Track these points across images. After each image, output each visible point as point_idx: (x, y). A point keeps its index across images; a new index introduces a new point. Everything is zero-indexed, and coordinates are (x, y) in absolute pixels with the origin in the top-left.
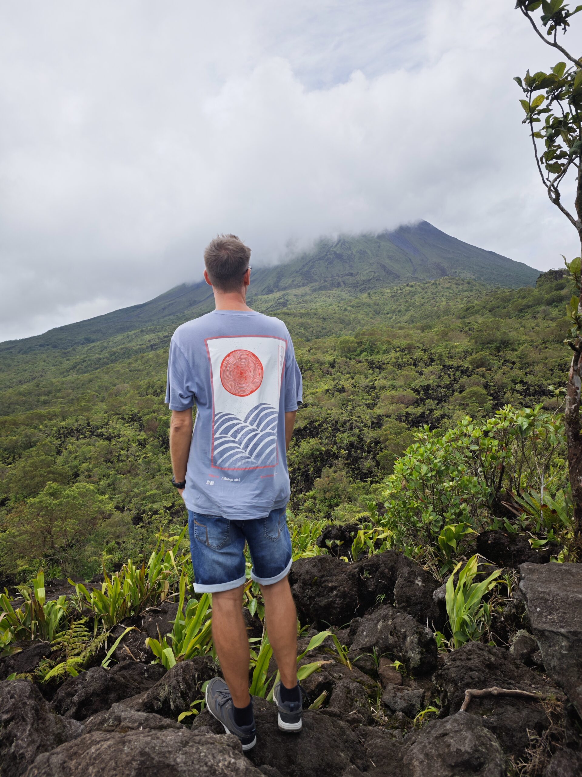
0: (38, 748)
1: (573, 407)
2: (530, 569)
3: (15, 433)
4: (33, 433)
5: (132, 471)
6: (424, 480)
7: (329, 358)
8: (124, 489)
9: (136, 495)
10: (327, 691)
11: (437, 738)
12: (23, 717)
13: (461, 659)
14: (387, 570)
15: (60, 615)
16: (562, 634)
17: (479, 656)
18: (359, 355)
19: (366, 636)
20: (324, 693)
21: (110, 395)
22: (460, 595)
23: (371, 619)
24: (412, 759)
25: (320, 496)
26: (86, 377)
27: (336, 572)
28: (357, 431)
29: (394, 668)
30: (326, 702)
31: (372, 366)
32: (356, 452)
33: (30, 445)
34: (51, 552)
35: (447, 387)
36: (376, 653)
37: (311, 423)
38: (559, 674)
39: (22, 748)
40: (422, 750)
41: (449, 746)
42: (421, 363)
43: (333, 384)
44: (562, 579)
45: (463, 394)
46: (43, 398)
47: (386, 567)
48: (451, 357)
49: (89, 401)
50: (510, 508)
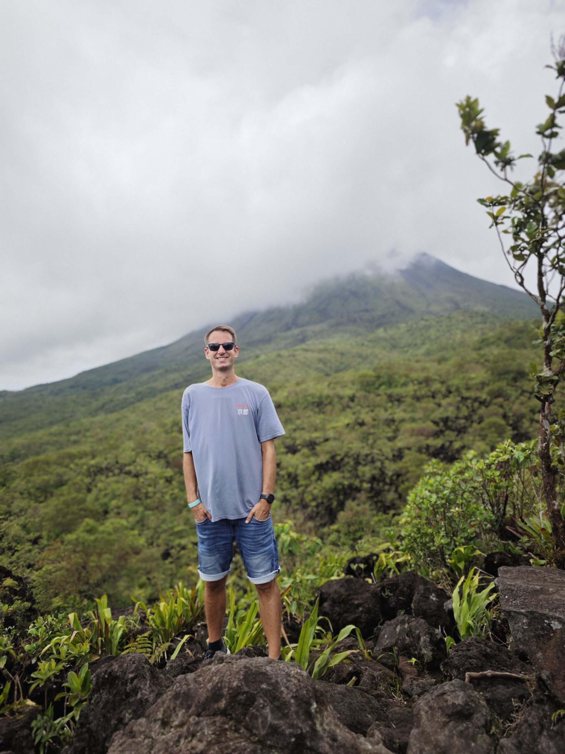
0: (157, 695)
1: (544, 445)
2: (505, 571)
3: (47, 473)
4: (65, 473)
5: (159, 508)
6: (435, 506)
7: (348, 392)
8: (153, 525)
9: (165, 531)
10: (356, 677)
11: (438, 696)
12: (143, 676)
13: (462, 650)
14: (405, 589)
15: (120, 633)
16: (522, 614)
17: (477, 647)
18: (378, 388)
19: (387, 639)
20: (354, 678)
21: (137, 433)
22: (465, 604)
23: (391, 624)
24: (419, 711)
25: (344, 530)
26: (113, 416)
27: (360, 591)
28: (378, 464)
29: (411, 664)
30: (357, 683)
31: (390, 398)
32: (378, 485)
33: (61, 483)
34: (85, 587)
35: (466, 418)
36: (395, 652)
37: (333, 457)
38: (523, 644)
39: (146, 695)
40: (427, 704)
41: (446, 701)
42: (439, 396)
43: (353, 417)
44: (528, 577)
45: (483, 425)
46: (73, 438)
47: (405, 586)
48: (468, 389)
49: (117, 440)
50: (515, 533)
